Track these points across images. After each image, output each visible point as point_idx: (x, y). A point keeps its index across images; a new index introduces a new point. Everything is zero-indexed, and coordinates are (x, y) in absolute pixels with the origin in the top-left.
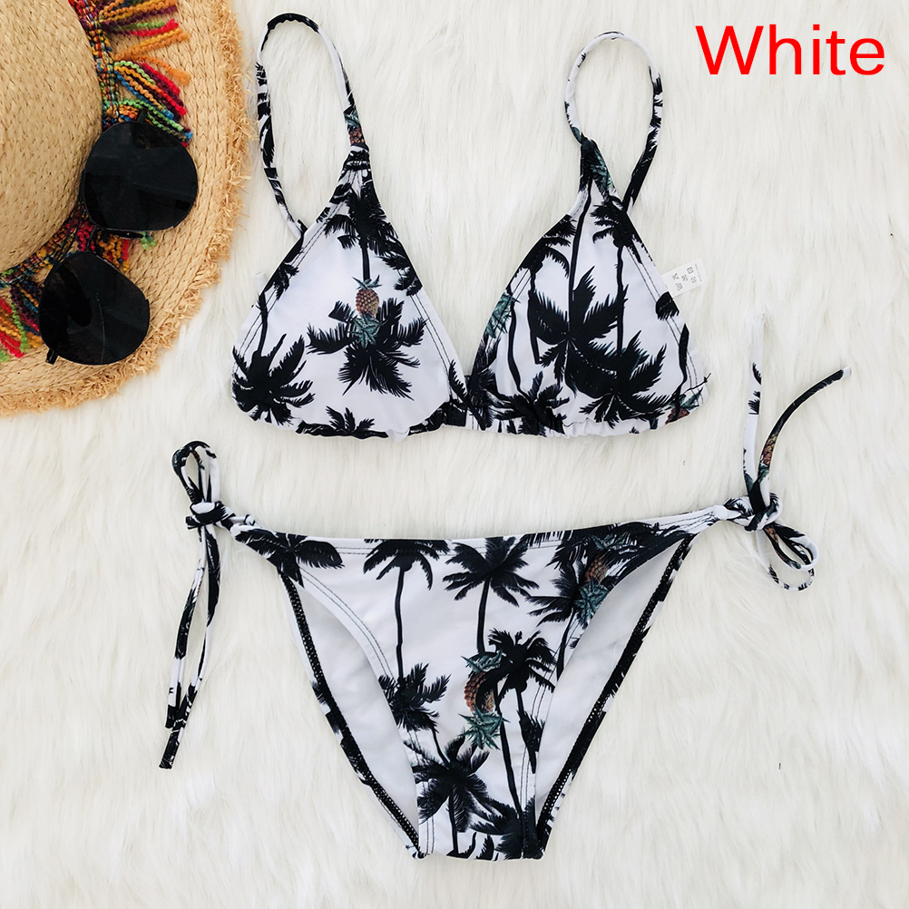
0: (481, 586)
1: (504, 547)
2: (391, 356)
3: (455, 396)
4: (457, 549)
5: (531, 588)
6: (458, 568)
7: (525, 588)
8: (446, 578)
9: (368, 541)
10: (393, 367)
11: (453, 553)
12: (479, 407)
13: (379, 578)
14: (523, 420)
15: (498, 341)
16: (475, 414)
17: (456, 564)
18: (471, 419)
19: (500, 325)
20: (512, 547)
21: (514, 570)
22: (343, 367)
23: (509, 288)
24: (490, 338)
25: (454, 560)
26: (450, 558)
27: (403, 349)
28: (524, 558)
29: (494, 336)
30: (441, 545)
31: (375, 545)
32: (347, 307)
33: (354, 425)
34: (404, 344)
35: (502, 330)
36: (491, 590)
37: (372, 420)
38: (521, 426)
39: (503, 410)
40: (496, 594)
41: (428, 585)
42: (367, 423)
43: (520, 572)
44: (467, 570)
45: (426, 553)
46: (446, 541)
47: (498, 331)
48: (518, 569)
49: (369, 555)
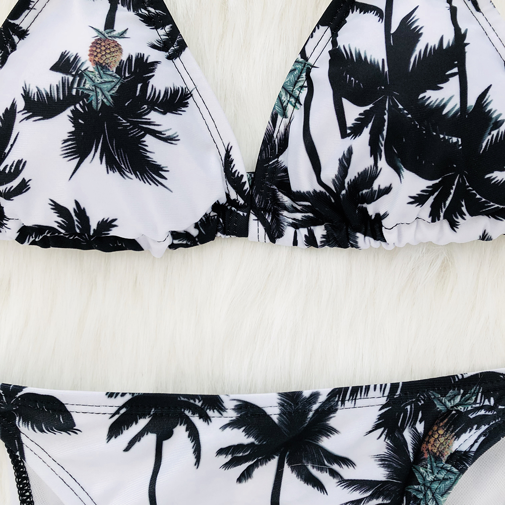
0: (273, 463)
1: (304, 406)
2: (136, 125)
3: (234, 195)
4: (238, 409)
5: (345, 467)
6: (239, 437)
7: (335, 467)
8: (221, 452)
9: (110, 395)
10: (138, 141)
11: (231, 415)
12: (267, 211)
13: (127, 450)
14: (326, 228)
15: (290, 122)
16: (261, 219)
17: (235, 430)
18: (255, 226)
19: (293, 100)
20: (315, 407)
21: (318, 440)
22: (66, 138)
23: (303, 53)
24: (280, 118)
25: (233, 424)
26: (227, 421)
27: (154, 116)
28: (333, 422)
29: (284, 115)
30: (214, 402)
31: (121, 401)
32: (76, 57)
33: (89, 227)
34: (156, 110)
35: (295, 106)
36: (287, 469)
37: (114, 220)
38: (324, 236)
39: (299, 216)
40: (294, 475)
41: (194, 460)
42: (106, 225)
43: (328, 443)
44: (251, 440)
45: (193, 414)
46: (223, 397)
47: (290, 108)
48: (324, 439)
49: (113, 415)
